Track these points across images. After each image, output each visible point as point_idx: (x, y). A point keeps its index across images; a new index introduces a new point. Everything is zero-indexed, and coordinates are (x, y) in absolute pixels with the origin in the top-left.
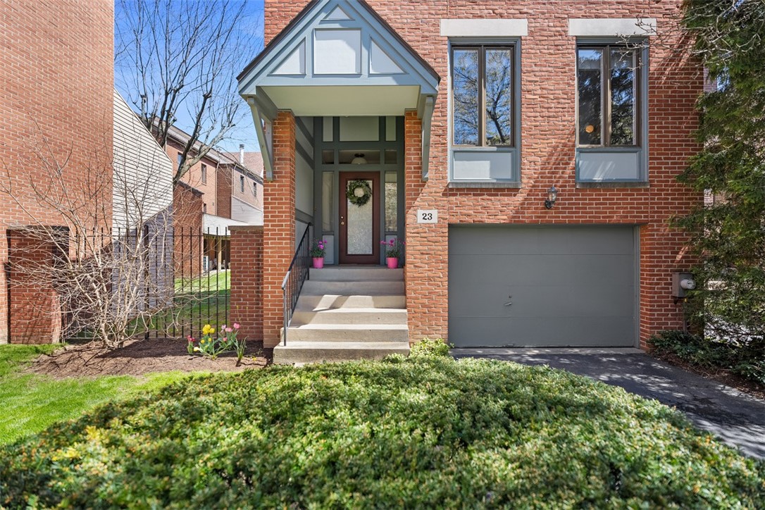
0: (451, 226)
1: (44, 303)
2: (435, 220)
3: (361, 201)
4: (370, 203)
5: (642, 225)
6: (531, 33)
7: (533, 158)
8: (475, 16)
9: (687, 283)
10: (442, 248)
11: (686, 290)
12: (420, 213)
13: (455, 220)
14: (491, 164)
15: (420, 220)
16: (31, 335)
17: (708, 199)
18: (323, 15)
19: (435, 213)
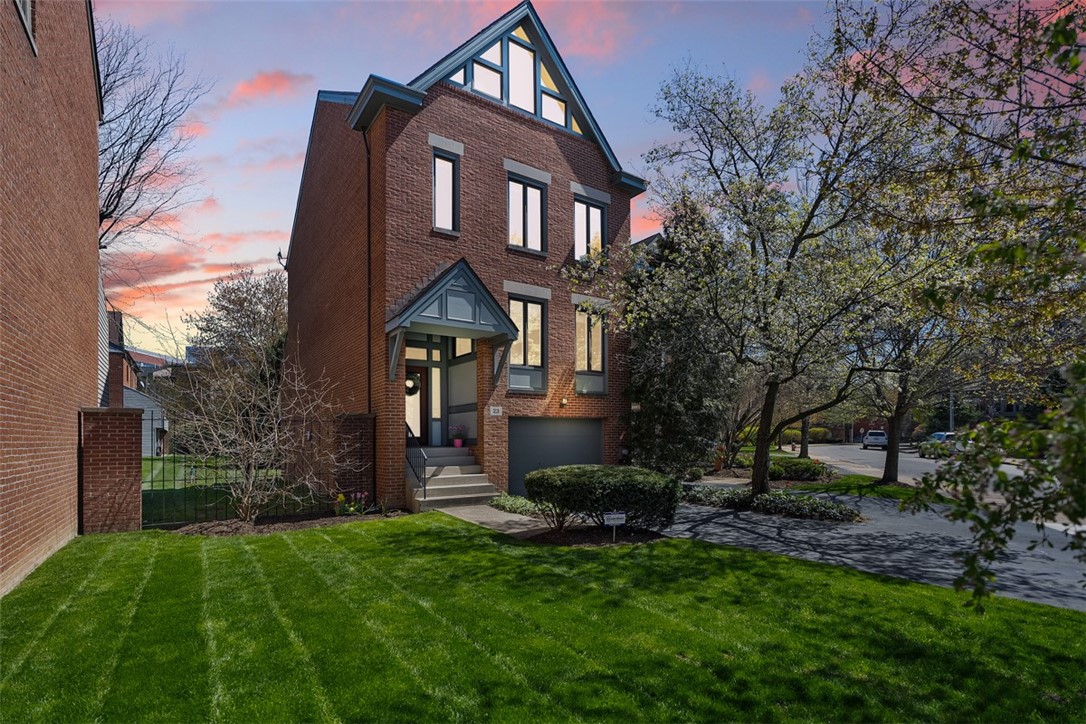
0: (510, 418)
1: (130, 488)
2: (500, 414)
3: (411, 392)
4: (418, 395)
5: (605, 419)
6: (553, 299)
7: (554, 376)
8: (523, 282)
9: (625, 452)
10: (505, 432)
11: (624, 455)
12: (492, 408)
13: (513, 414)
14: (531, 379)
15: (492, 413)
16: (112, 524)
17: (633, 407)
18: (452, 282)
19: (500, 408)
